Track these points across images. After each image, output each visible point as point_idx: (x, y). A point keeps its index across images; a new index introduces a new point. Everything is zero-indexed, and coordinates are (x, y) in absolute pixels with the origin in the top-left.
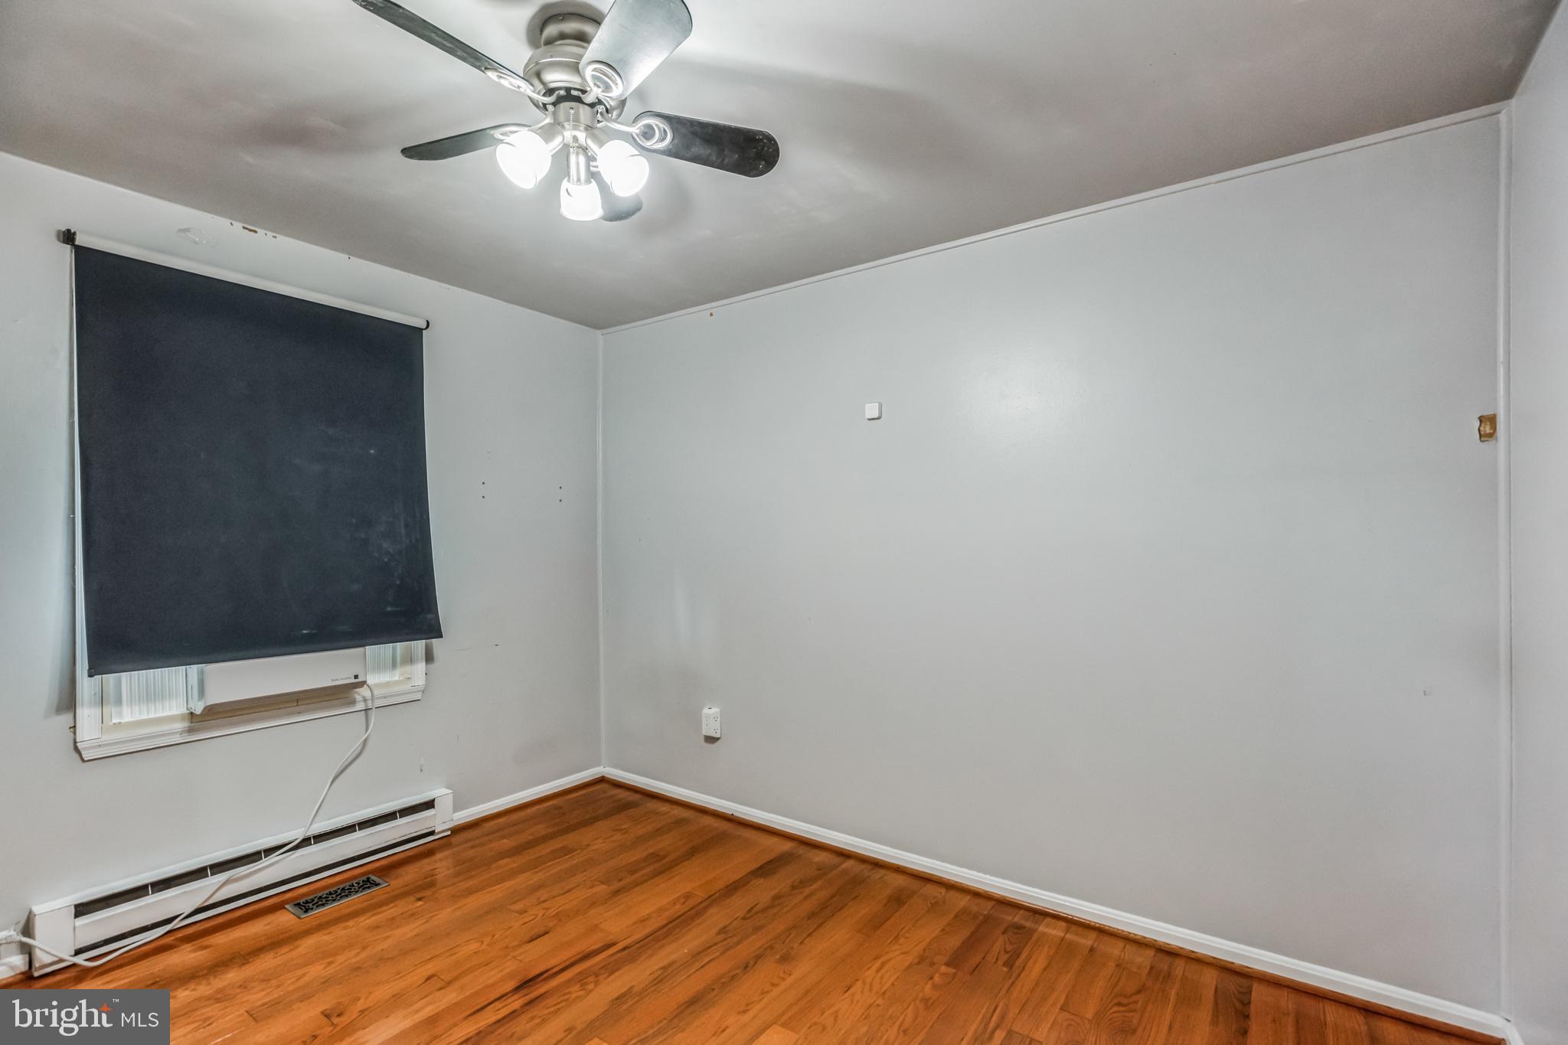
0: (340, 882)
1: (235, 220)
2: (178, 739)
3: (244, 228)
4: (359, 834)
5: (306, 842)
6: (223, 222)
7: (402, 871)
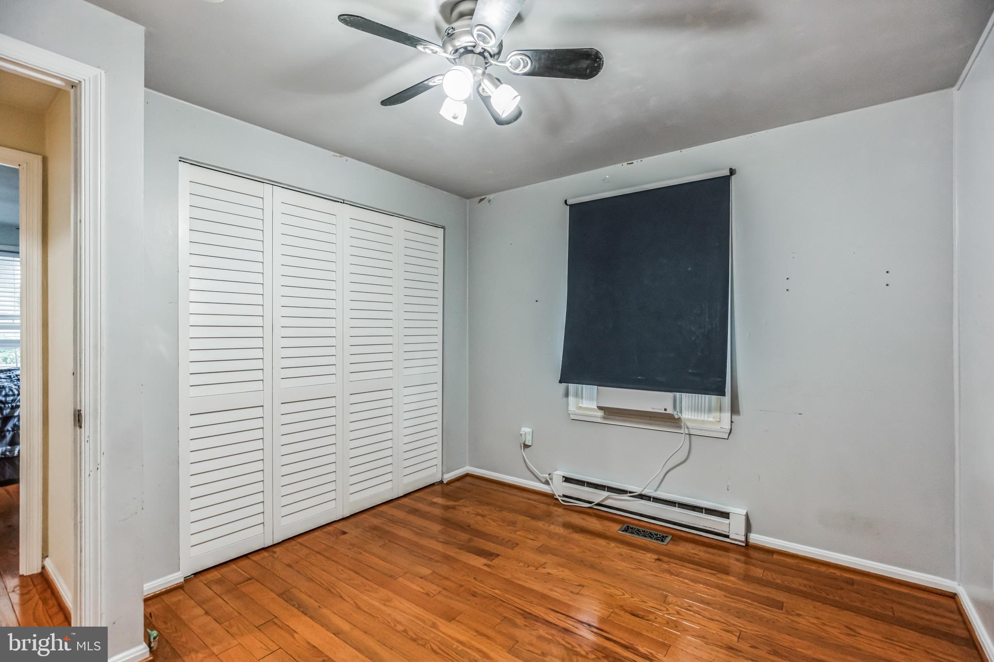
0: (650, 528)
1: (623, 162)
2: (599, 420)
3: (628, 164)
4: (677, 509)
5: (641, 497)
6: (619, 166)
7: (683, 544)
